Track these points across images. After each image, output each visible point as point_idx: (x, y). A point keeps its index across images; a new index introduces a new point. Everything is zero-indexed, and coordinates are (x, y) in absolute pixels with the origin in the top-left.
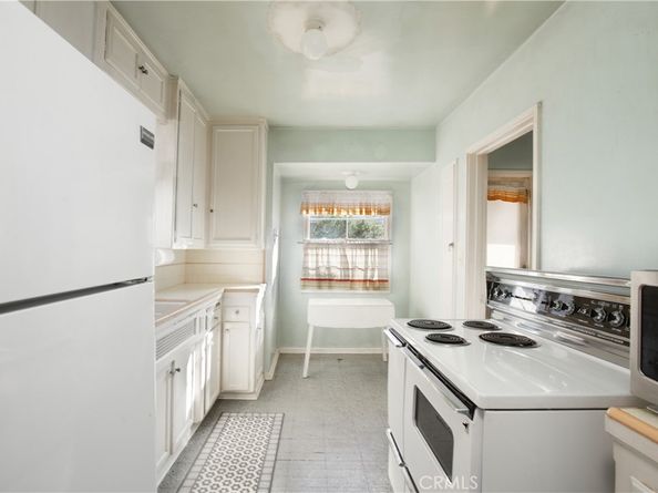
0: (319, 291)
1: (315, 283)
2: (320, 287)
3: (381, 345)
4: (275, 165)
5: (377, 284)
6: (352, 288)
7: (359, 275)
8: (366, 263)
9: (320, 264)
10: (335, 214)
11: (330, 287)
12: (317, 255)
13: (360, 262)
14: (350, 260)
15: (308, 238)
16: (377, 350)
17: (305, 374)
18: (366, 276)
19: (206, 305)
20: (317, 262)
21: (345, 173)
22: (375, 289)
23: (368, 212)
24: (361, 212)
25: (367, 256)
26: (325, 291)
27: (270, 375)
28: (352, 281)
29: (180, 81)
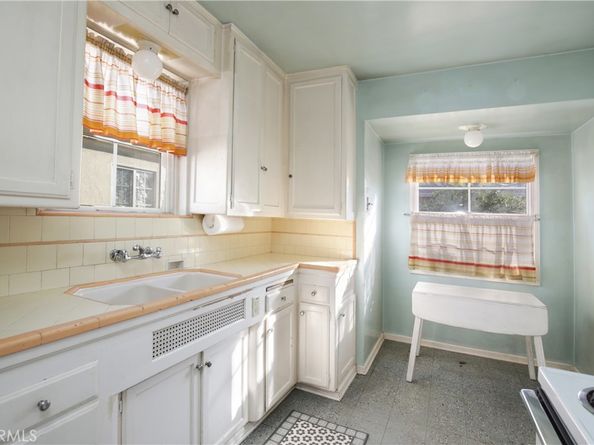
0: (432, 273)
1: (427, 264)
2: (434, 269)
3: (524, 353)
4: (367, 122)
5: (517, 272)
6: (477, 274)
7: (489, 259)
8: (499, 243)
9: (433, 242)
10: (451, 181)
11: (448, 270)
12: (428, 230)
13: (489, 242)
14: (473, 238)
15: (418, 211)
16: (520, 359)
17: (409, 377)
18: (498, 260)
19: (267, 282)
20: (429, 239)
21: (464, 128)
22: (514, 277)
23: (500, 178)
24: (489, 178)
25: (499, 235)
26: (441, 274)
27: (364, 369)
28: (478, 265)
29: (234, 28)
